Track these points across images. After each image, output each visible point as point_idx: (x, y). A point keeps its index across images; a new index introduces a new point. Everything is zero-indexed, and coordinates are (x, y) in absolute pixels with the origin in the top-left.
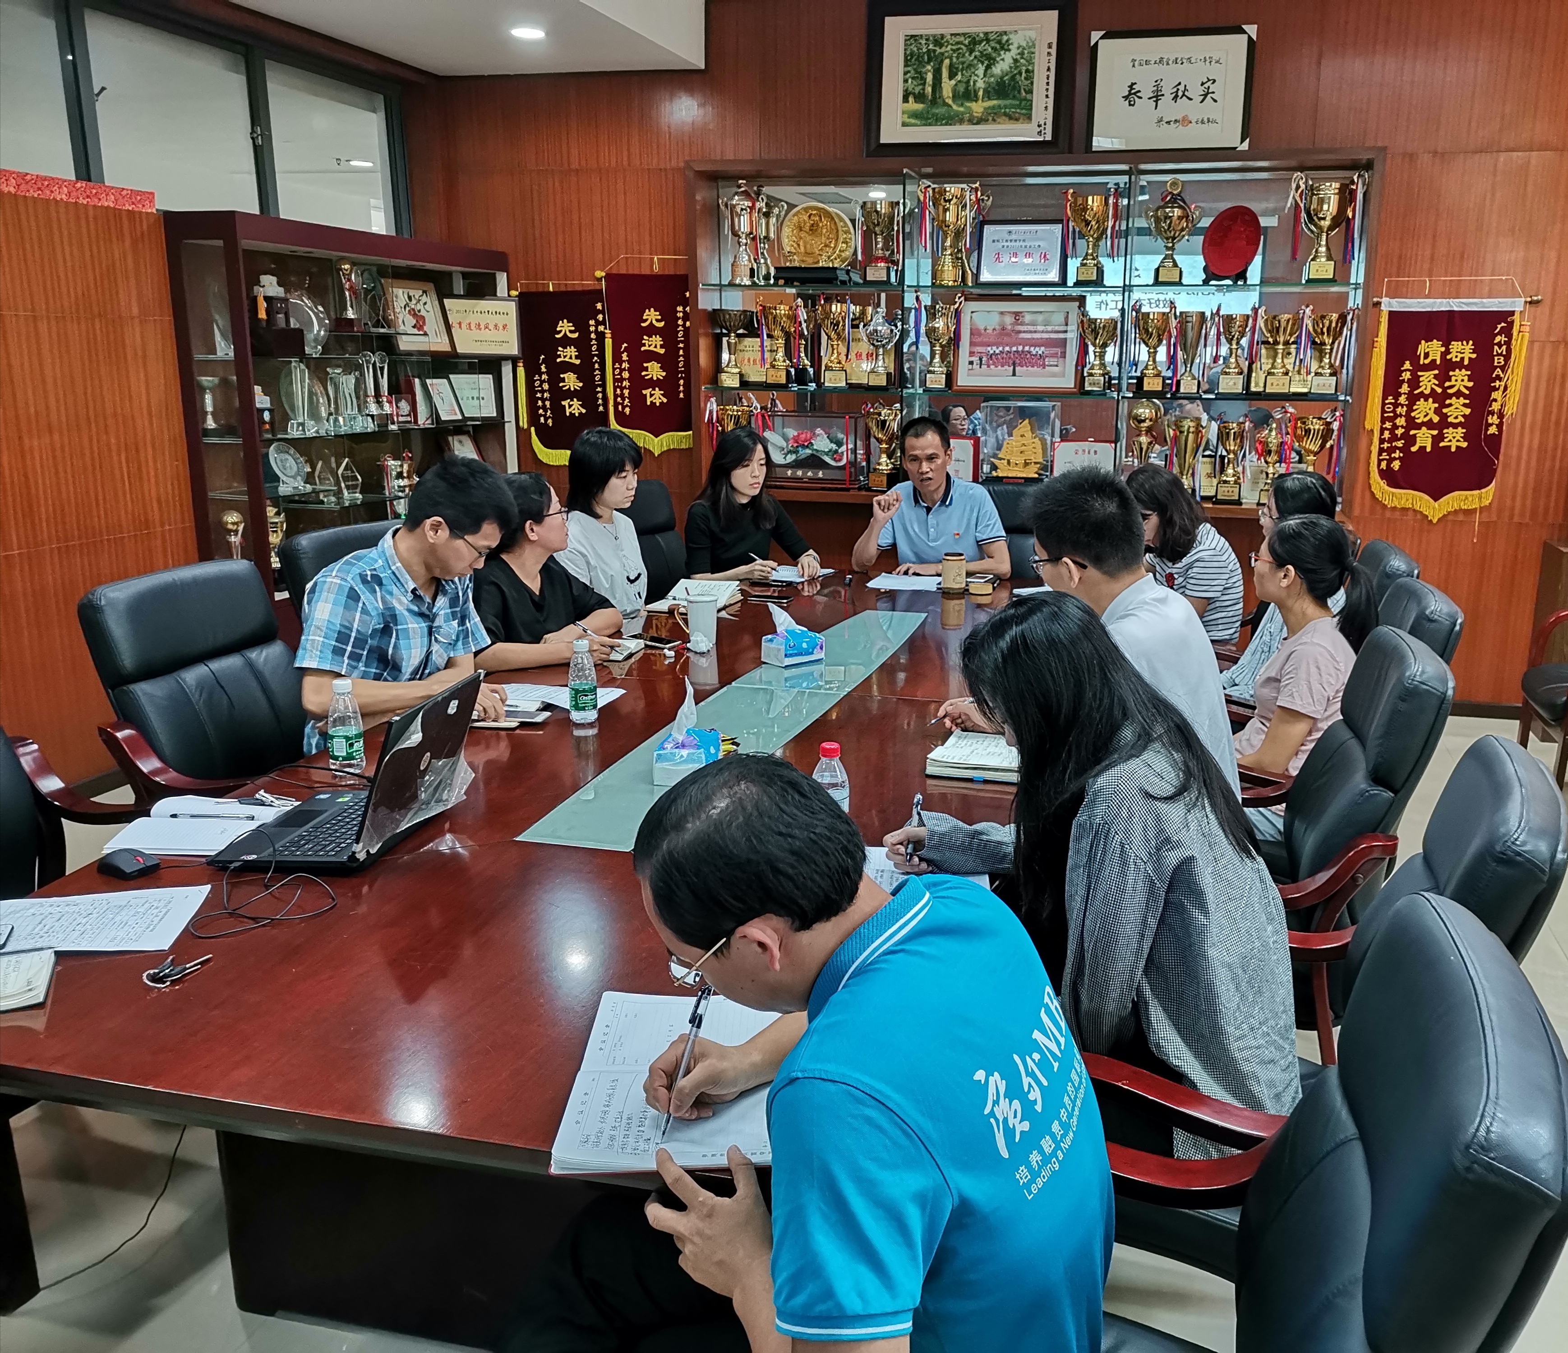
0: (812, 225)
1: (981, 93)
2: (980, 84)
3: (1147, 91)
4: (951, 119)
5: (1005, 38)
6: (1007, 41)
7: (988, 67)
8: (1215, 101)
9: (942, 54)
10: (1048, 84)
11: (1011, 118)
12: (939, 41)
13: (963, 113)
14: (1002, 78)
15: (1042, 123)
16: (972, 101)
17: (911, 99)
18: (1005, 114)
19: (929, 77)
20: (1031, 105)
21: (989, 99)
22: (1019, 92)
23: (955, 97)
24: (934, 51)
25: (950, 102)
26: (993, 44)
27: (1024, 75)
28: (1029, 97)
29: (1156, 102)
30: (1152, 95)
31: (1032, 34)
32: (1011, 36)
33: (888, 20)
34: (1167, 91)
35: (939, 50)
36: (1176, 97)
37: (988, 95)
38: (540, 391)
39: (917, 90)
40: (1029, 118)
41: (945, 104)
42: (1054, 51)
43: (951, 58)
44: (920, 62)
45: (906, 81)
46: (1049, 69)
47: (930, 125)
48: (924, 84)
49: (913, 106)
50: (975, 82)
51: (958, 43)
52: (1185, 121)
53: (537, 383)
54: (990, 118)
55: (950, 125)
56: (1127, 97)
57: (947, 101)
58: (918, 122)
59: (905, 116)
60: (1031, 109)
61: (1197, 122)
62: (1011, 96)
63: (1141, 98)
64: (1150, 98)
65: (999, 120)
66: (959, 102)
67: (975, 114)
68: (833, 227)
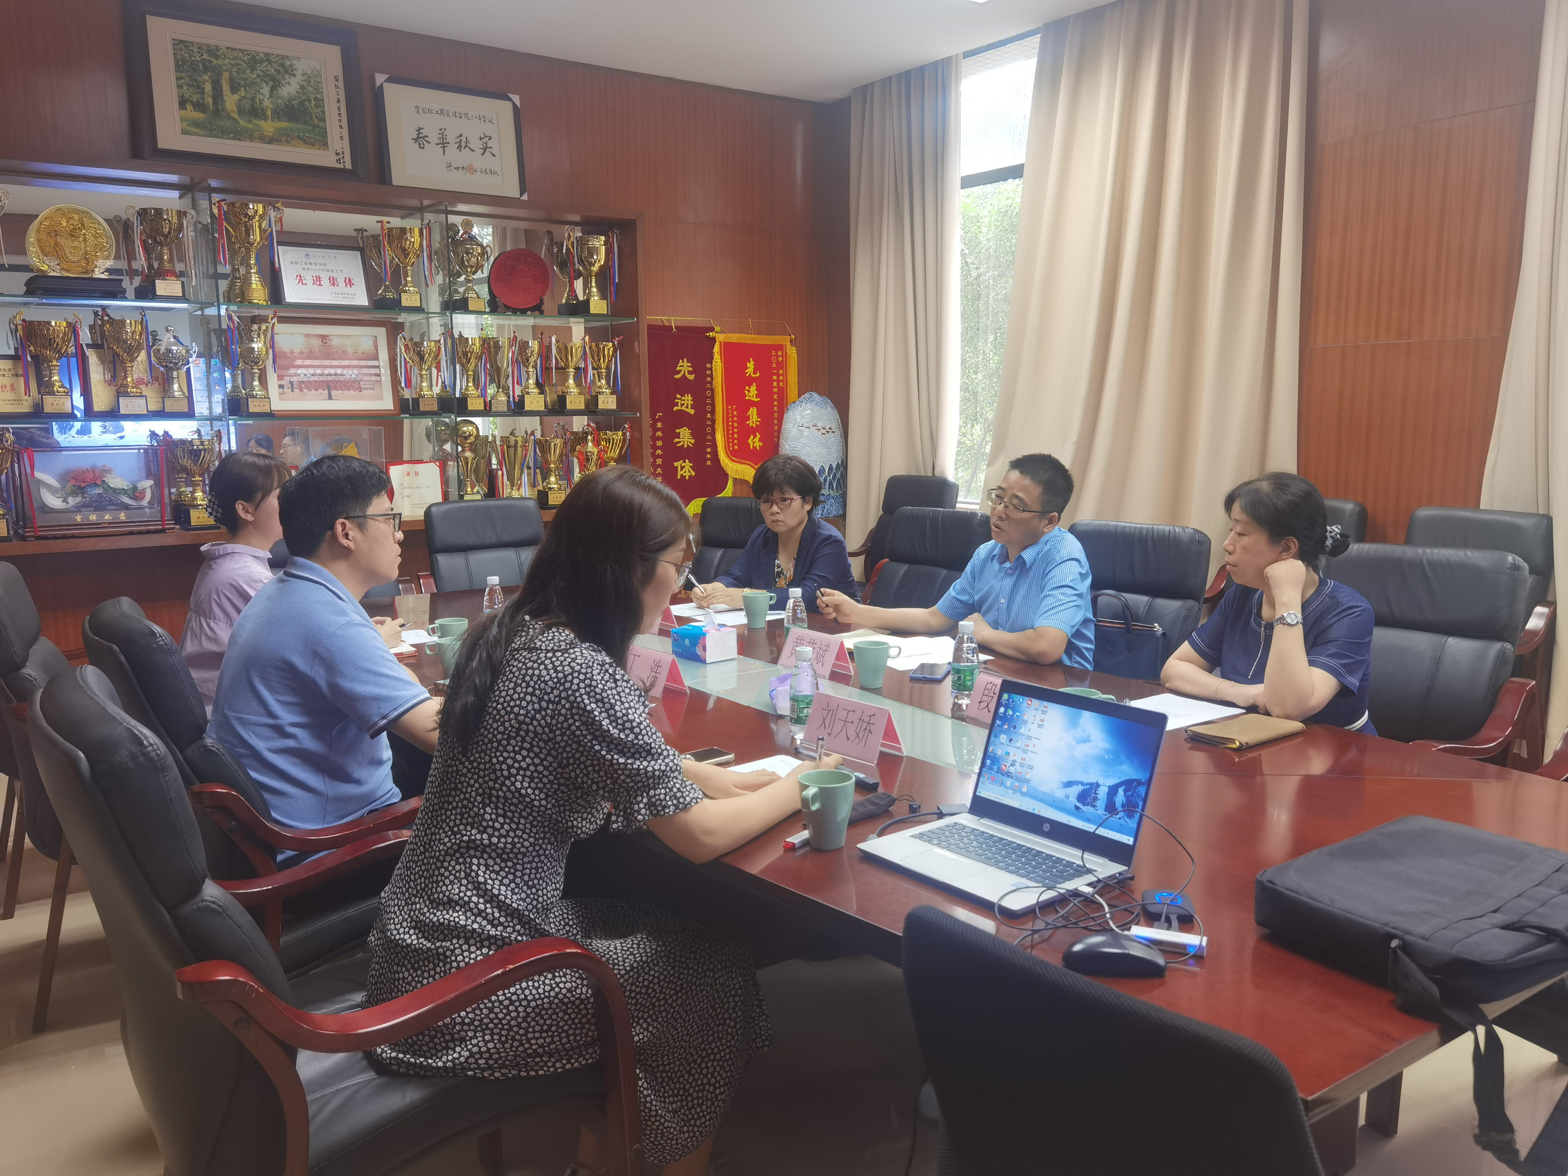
0: (74, 230)
1: (269, 113)
2: (267, 103)
3: (434, 137)
4: (238, 134)
5: (287, 62)
6: (291, 66)
7: (273, 88)
8: (493, 156)
9: (220, 67)
10: (340, 114)
11: (305, 142)
12: (214, 52)
13: (252, 130)
14: (290, 101)
15: (340, 151)
16: (260, 119)
17: (189, 106)
18: (299, 138)
19: (208, 88)
20: (326, 132)
21: (280, 120)
22: (311, 118)
23: (241, 111)
24: (210, 62)
25: (236, 116)
26: (276, 66)
27: (313, 102)
28: (321, 124)
29: (443, 148)
30: (438, 141)
31: (317, 64)
32: (294, 62)
33: (150, 19)
34: (452, 139)
35: (214, 61)
36: (460, 146)
37: (277, 115)
39: (195, 98)
40: (325, 144)
41: (230, 117)
42: (341, 84)
43: (230, 72)
44: (194, 70)
45: (180, 87)
46: (338, 101)
48: (203, 93)
49: (191, 113)
50: (261, 101)
51: (236, 58)
52: (470, 169)
54: (284, 140)
55: (240, 140)
56: (416, 140)
57: (232, 114)
58: (202, 132)
59: (185, 124)
60: (326, 137)
61: (481, 172)
62: (303, 120)
63: (428, 142)
64: (437, 144)
65: (292, 143)
66: (247, 118)
67: (266, 133)
68: (102, 233)
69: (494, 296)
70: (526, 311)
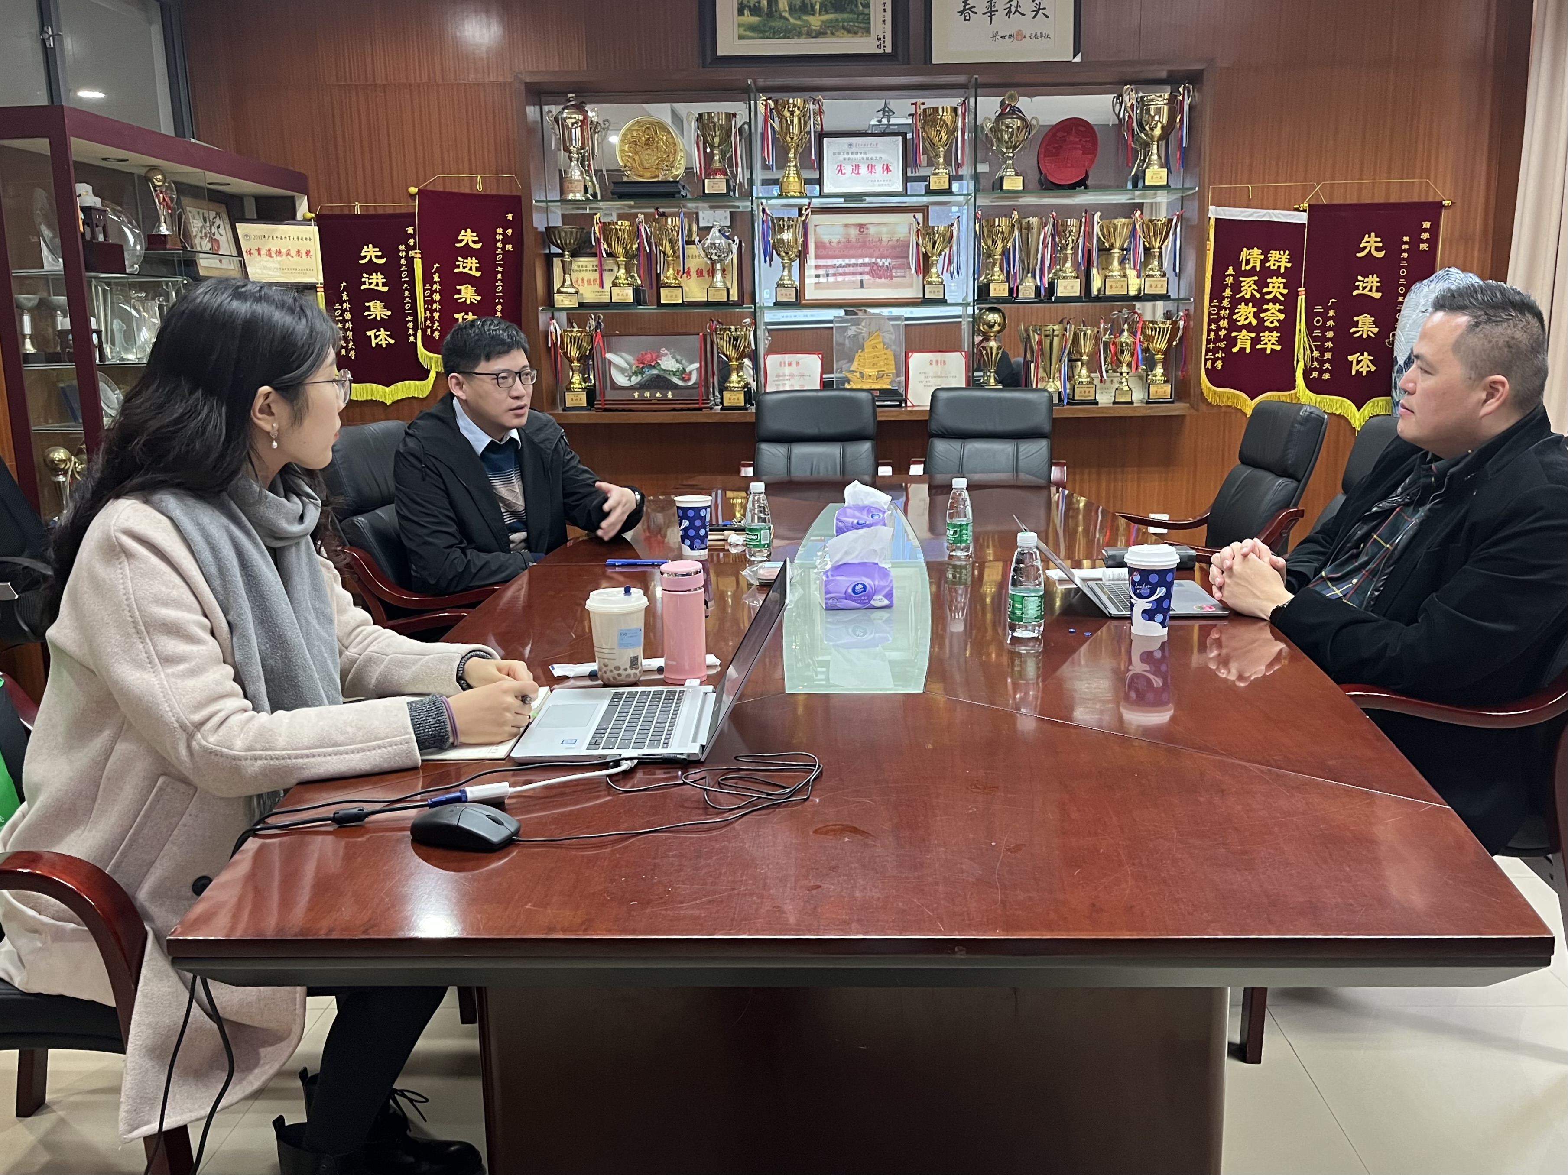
0: (648, 139)
1: (817, 7)
3: (982, 6)
4: (788, 33)
8: (1047, 17)
11: (849, 32)
13: (800, 27)
15: (881, 36)
16: (809, 14)
17: (746, 12)
18: (844, 28)
20: (869, 19)
21: (827, 13)
22: (856, 6)
23: (792, 10)
25: (786, 15)
28: (866, 11)
29: (991, 17)
30: (986, 10)
34: (1001, 6)
36: (1010, 12)
37: (825, 9)
38: (341, 321)
39: (753, 3)
40: (868, 31)
41: (782, 17)
47: (767, 37)
49: (749, 18)
52: (1019, 36)
53: (338, 313)
54: (829, 32)
55: (789, 38)
56: (961, 12)
57: (784, 14)
58: (756, 35)
59: (741, 29)
60: (869, 23)
61: (1030, 37)
62: (848, 10)
63: (975, 13)
64: (984, 14)
65: (837, 34)
66: (796, 16)
67: (814, 28)
68: (670, 141)
69: (1041, 173)
70: (1073, 187)
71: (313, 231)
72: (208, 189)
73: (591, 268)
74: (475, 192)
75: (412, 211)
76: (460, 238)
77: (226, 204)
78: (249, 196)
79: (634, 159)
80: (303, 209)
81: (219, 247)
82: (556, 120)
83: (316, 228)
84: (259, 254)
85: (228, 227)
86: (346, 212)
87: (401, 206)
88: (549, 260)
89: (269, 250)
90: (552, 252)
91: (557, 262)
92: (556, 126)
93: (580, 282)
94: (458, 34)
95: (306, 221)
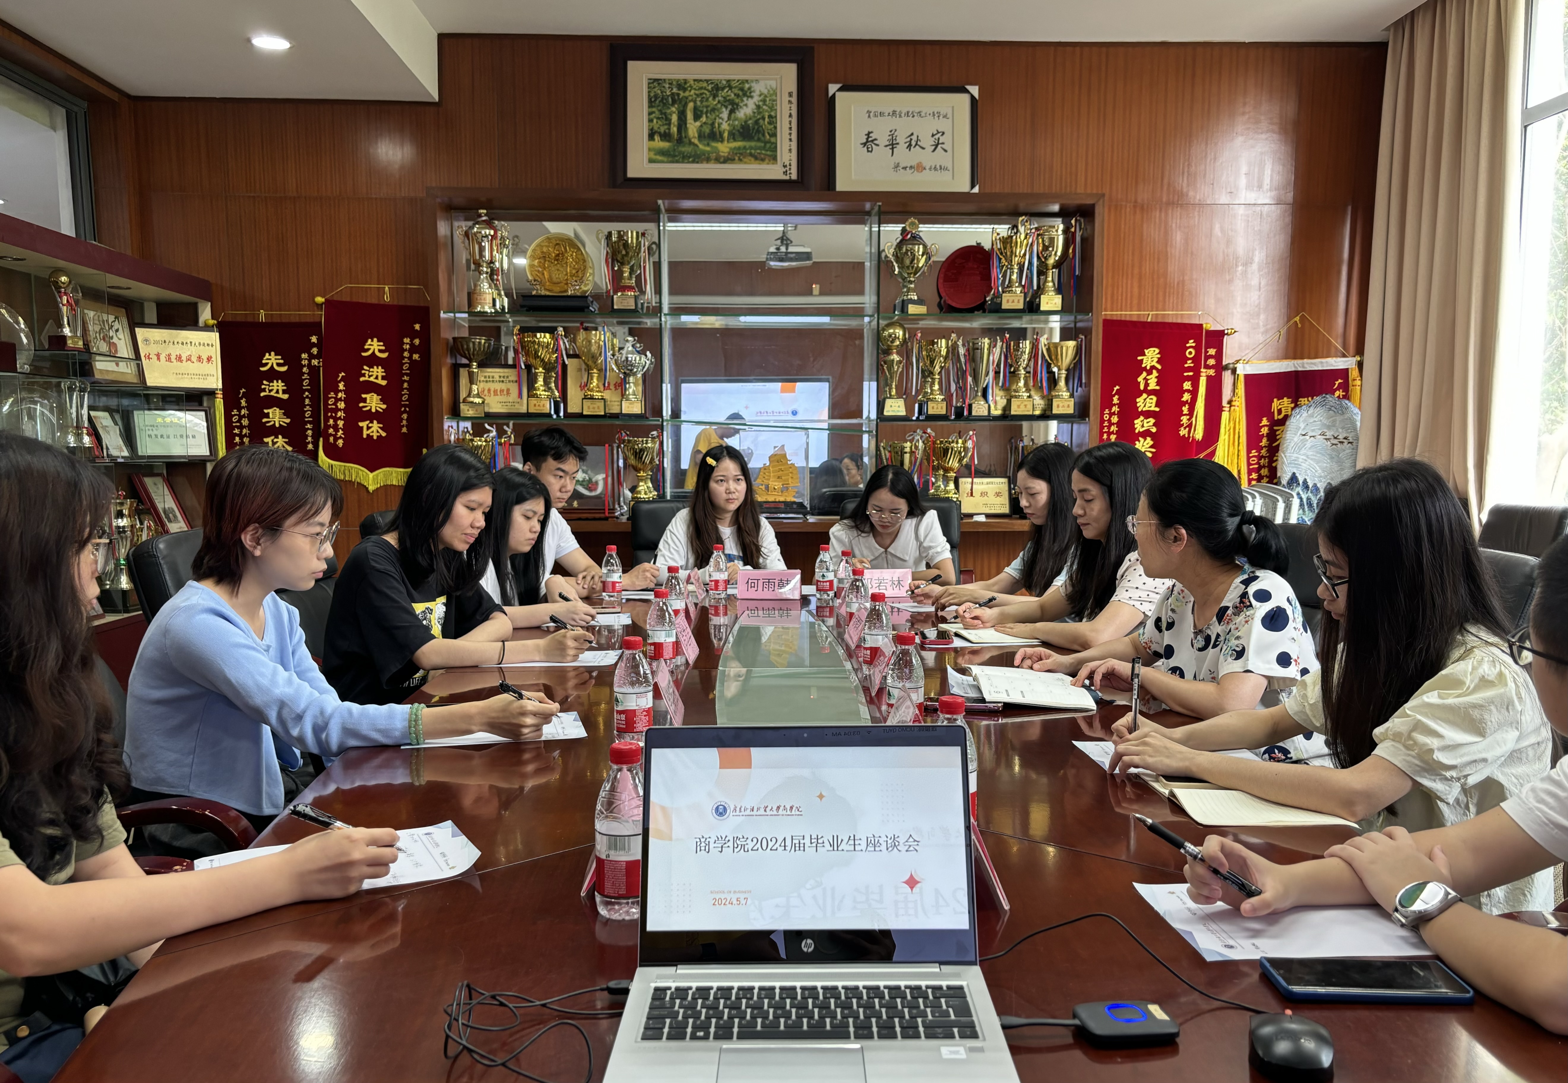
0: (558, 255)
1: (726, 135)
2: (725, 126)
3: (883, 139)
4: (697, 158)
5: (747, 86)
6: (749, 88)
7: (732, 112)
8: (946, 151)
9: (687, 98)
10: (790, 128)
11: (756, 158)
12: (682, 85)
13: (709, 153)
14: (746, 122)
15: (787, 163)
16: (718, 141)
17: (656, 137)
18: (751, 155)
19: (674, 118)
20: (776, 147)
21: (735, 140)
22: (764, 135)
23: (701, 136)
24: (678, 95)
25: (696, 141)
26: (736, 91)
27: (767, 120)
28: (773, 140)
29: (893, 149)
30: (888, 143)
31: (773, 84)
32: (753, 84)
33: (631, 64)
34: (902, 140)
35: (682, 94)
36: (910, 145)
37: (733, 136)
38: (238, 427)
39: (662, 130)
40: (774, 159)
41: (692, 143)
42: (794, 99)
43: (695, 102)
44: (664, 104)
45: (651, 121)
46: (790, 116)
47: (677, 162)
48: (669, 124)
49: (659, 143)
50: (720, 125)
51: (701, 88)
52: (920, 168)
53: (235, 419)
54: (737, 158)
55: (698, 162)
56: (864, 144)
57: (693, 140)
58: (665, 159)
59: (652, 153)
60: (776, 151)
61: (930, 169)
62: (756, 138)
63: (878, 145)
64: (886, 146)
65: (745, 160)
66: (706, 142)
67: (722, 154)
68: (579, 257)
69: (941, 297)
70: (971, 310)
71: (214, 338)
72: (108, 293)
73: (498, 379)
74: (382, 303)
75: (317, 320)
76: (366, 347)
77: (126, 309)
78: (149, 300)
79: (543, 274)
80: (205, 314)
81: (116, 351)
82: (467, 234)
83: (218, 334)
84: (159, 359)
85: (127, 331)
86: (250, 319)
87: (307, 315)
88: (455, 370)
89: (169, 355)
90: (458, 362)
91: (463, 373)
92: (467, 241)
93: (486, 392)
94: (371, 151)
95: (207, 328)
